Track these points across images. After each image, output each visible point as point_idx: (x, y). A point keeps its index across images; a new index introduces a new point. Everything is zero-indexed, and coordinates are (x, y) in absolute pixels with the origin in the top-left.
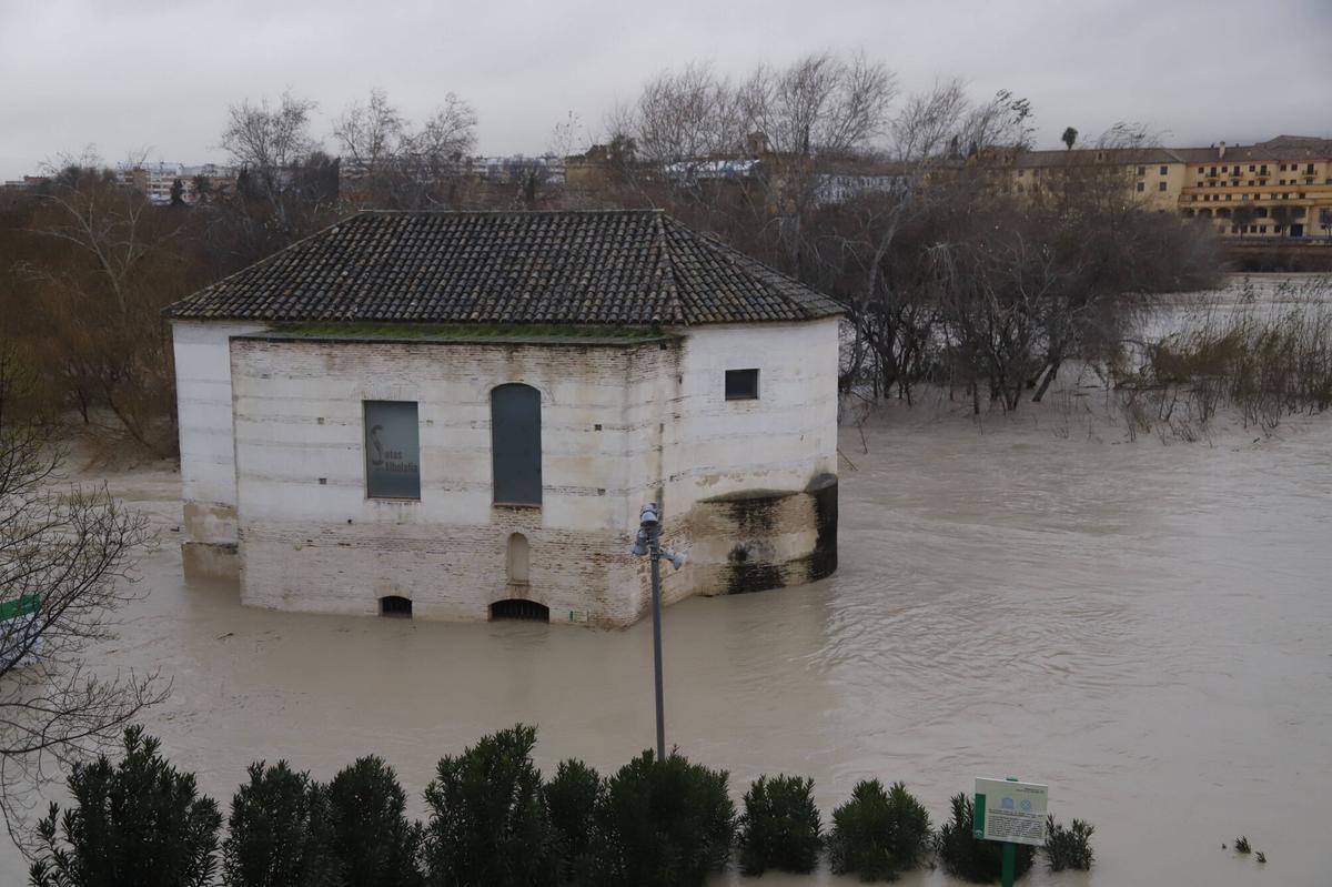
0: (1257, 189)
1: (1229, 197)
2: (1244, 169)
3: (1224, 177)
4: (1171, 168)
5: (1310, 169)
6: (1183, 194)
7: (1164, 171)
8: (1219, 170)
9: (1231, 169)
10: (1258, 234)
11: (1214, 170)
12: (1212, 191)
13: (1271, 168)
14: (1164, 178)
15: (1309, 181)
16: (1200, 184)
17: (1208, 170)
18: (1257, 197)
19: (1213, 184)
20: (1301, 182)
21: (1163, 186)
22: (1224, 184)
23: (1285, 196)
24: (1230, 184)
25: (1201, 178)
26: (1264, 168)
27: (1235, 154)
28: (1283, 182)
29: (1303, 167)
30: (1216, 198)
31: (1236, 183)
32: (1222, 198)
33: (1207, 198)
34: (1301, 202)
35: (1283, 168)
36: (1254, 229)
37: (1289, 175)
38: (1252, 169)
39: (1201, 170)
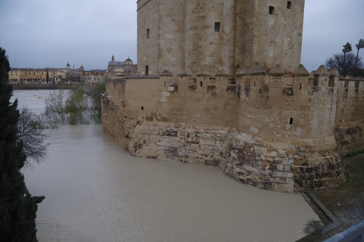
0: (34, 76)
1: (29, 77)
2: (31, 72)
3: (28, 73)
4: (17, 72)
5: (42, 73)
6: (21, 76)
7: (16, 72)
8: (27, 72)
9: (29, 72)
10: (32, 83)
11: (26, 72)
12: (26, 76)
13: (36, 72)
14: (16, 73)
15: (42, 75)
16: (24, 75)
17: (25, 72)
18: (34, 77)
19: (26, 75)
20: (41, 75)
21: (16, 75)
22: (28, 75)
23: (38, 77)
24: (29, 75)
25: (24, 73)
26: (34, 72)
27: (30, 70)
28: (38, 75)
29: (41, 72)
30: (27, 77)
31: (30, 75)
32: (28, 77)
33: (25, 77)
34: (40, 78)
35: (38, 72)
36: (32, 82)
37: (39, 73)
38: (33, 72)
39: (24, 72)
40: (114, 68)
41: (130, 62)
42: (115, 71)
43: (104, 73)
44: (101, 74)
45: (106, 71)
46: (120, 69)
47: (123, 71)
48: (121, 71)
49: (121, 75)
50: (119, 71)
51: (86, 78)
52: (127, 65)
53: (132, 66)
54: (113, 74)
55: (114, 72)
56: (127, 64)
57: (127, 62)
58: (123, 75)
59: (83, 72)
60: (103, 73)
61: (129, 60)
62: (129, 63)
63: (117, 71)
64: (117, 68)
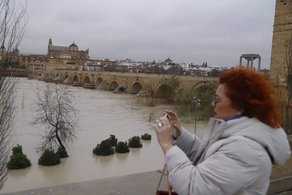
40: (61, 54)
41: (75, 47)
42: (61, 58)
43: (49, 59)
44: (45, 60)
45: (51, 57)
46: (67, 55)
47: (70, 58)
48: (68, 58)
49: (69, 62)
50: (66, 58)
51: (32, 65)
52: (72, 51)
53: (79, 52)
54: (59, 61)
55: (59, 58)
56: (72, 49)
57: (72, 47)
58: (71, 62)
59: (22, 57)
60: (47, 59)
61: (73, 45)
62: (74, 49)
63: (64, 58)
64: (64, 54)
